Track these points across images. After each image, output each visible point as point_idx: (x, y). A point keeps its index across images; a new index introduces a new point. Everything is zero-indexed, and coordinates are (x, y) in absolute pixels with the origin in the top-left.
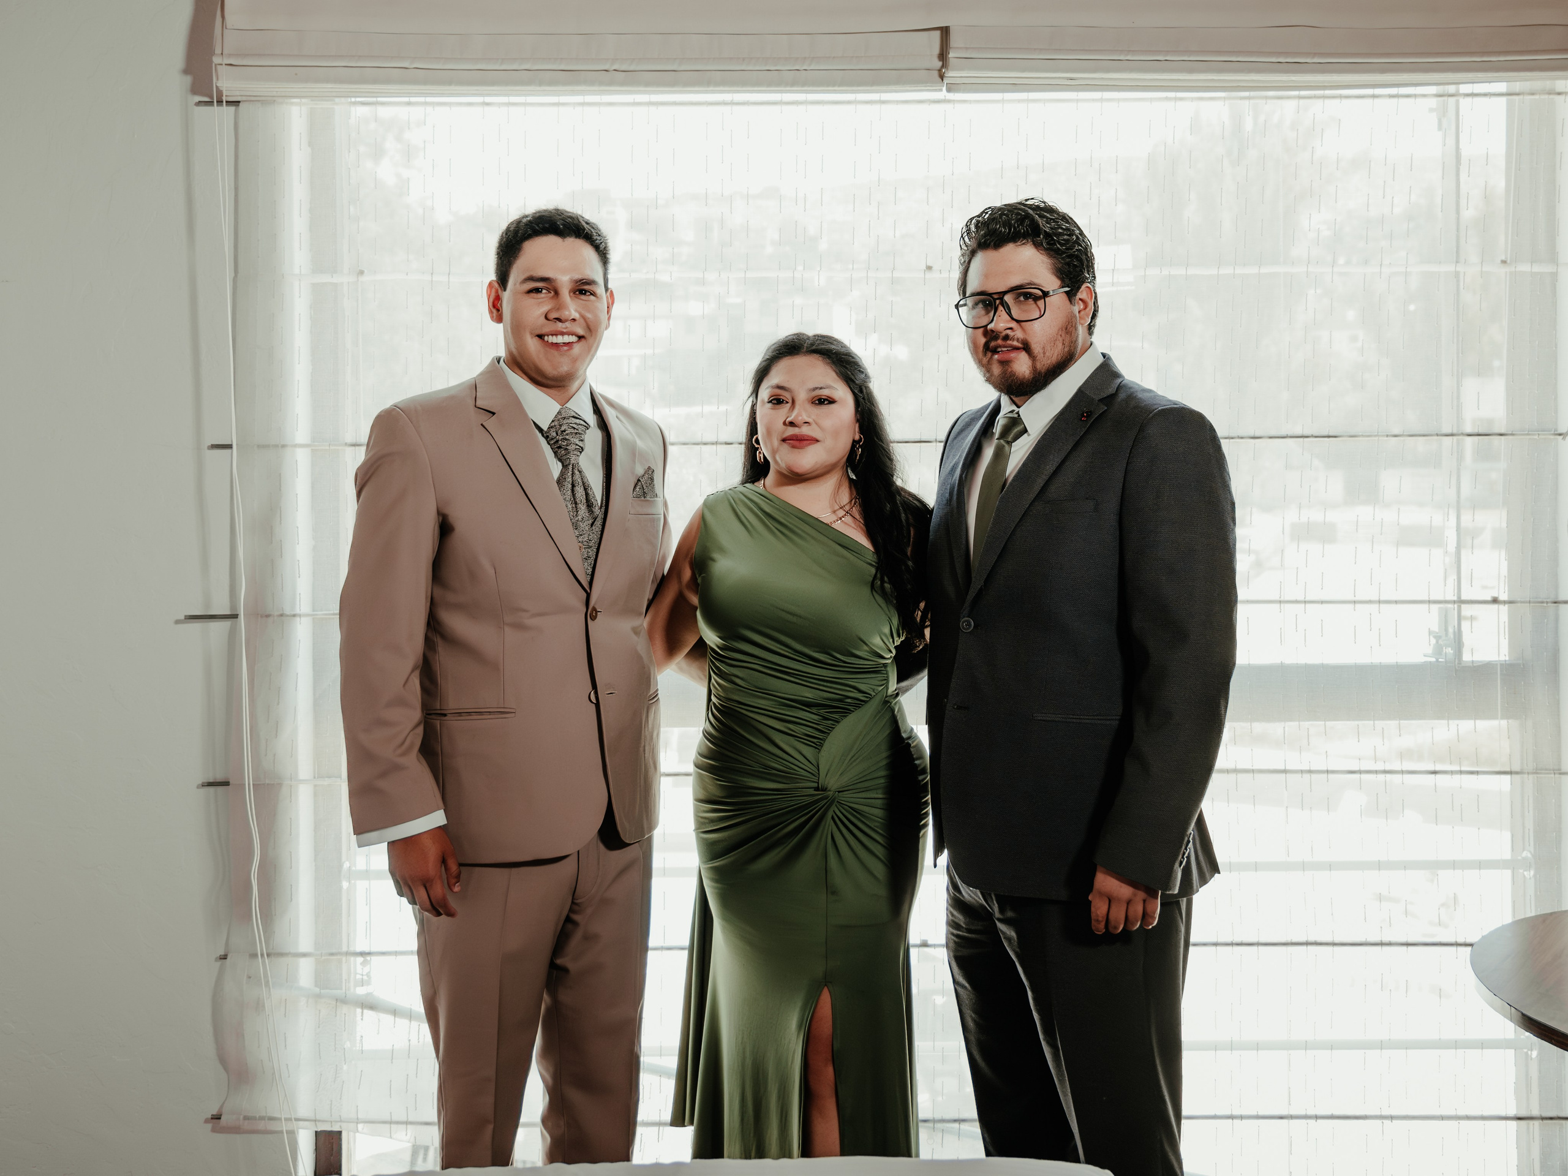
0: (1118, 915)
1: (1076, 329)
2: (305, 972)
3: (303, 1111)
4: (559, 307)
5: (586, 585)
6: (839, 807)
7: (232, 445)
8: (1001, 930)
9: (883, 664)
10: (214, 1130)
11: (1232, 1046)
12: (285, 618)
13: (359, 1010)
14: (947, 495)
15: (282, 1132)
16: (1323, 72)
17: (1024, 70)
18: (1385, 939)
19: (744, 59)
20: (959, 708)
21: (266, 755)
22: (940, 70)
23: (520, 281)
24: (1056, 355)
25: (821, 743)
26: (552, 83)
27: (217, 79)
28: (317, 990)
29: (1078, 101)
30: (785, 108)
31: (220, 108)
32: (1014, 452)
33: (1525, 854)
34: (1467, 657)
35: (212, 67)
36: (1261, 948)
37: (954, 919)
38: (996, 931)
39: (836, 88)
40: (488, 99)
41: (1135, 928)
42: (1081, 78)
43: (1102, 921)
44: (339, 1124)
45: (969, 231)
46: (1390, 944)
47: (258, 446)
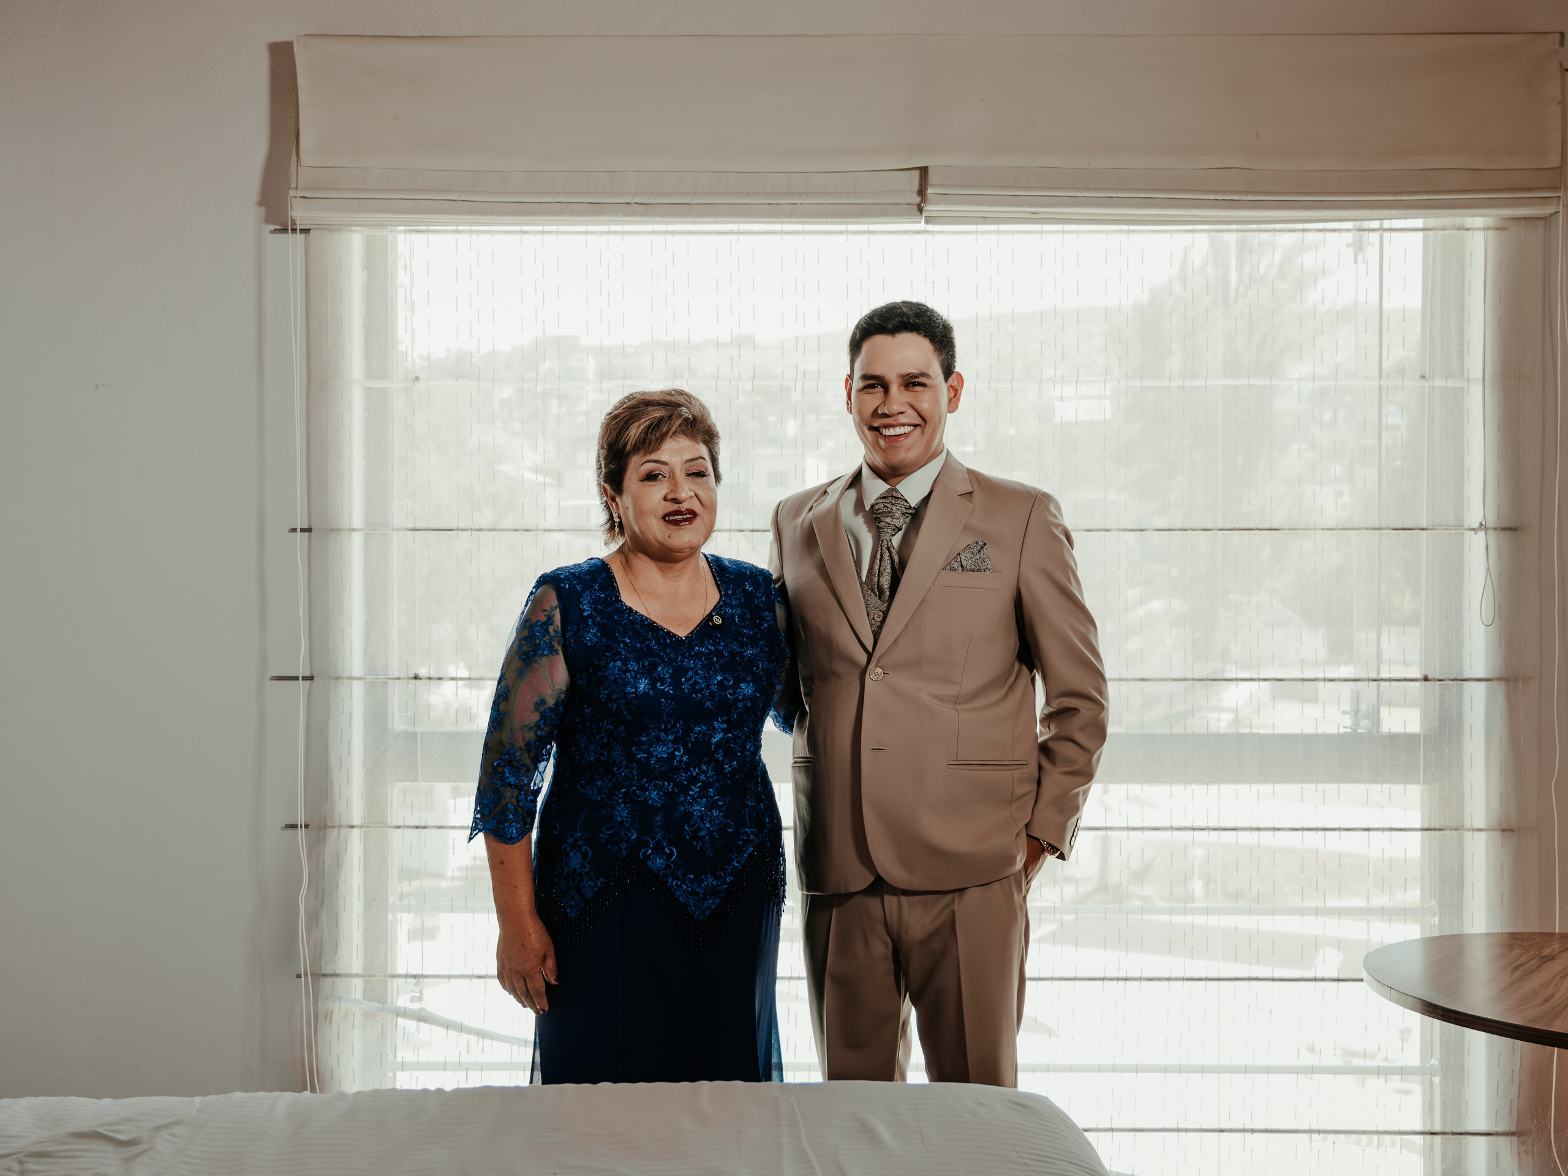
2: (355, 990)
7: (311, 529)
16: (1255, 208)
18: (1319, 976)
19: (749, 194)
22: (918, 205)
27: (292, 210)
29: (1042, 232)
30: (785, 237)
31: (294, 235)
33: (1432, 903)
34: (1384, 728)
35: (288, 198)
39: (829, 220)
42: (1044, 212)
46: (1323, 980)
47: (331, 530)
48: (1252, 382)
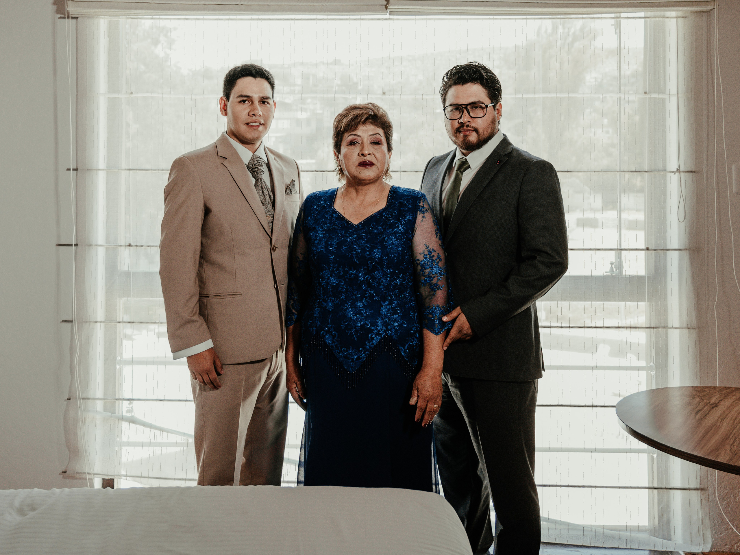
1: (496, 122)
2: (99, 406)
3: (97, 470)
4: (253, 110)
5: (270, 235)
10: (63, 478)
16: (558, 7)
17: (423, 6)
18: (594, 404)
22: (386, 6)
23: (236, 96)
24: (488, 133)
26: (214, 10)
27: (67, 7)
29: (449, 19)
30: (318, 21)
31: (68, 20)
32: (464, 177)
33: (652, 364)
34: (625, 273)
35: (65, 2)
39: (340, 13)
40: (187, 17)
42: (449, 9)
45: (447, 76)
46: (596, 406)
47: (88, 170)
48: (558, 95)
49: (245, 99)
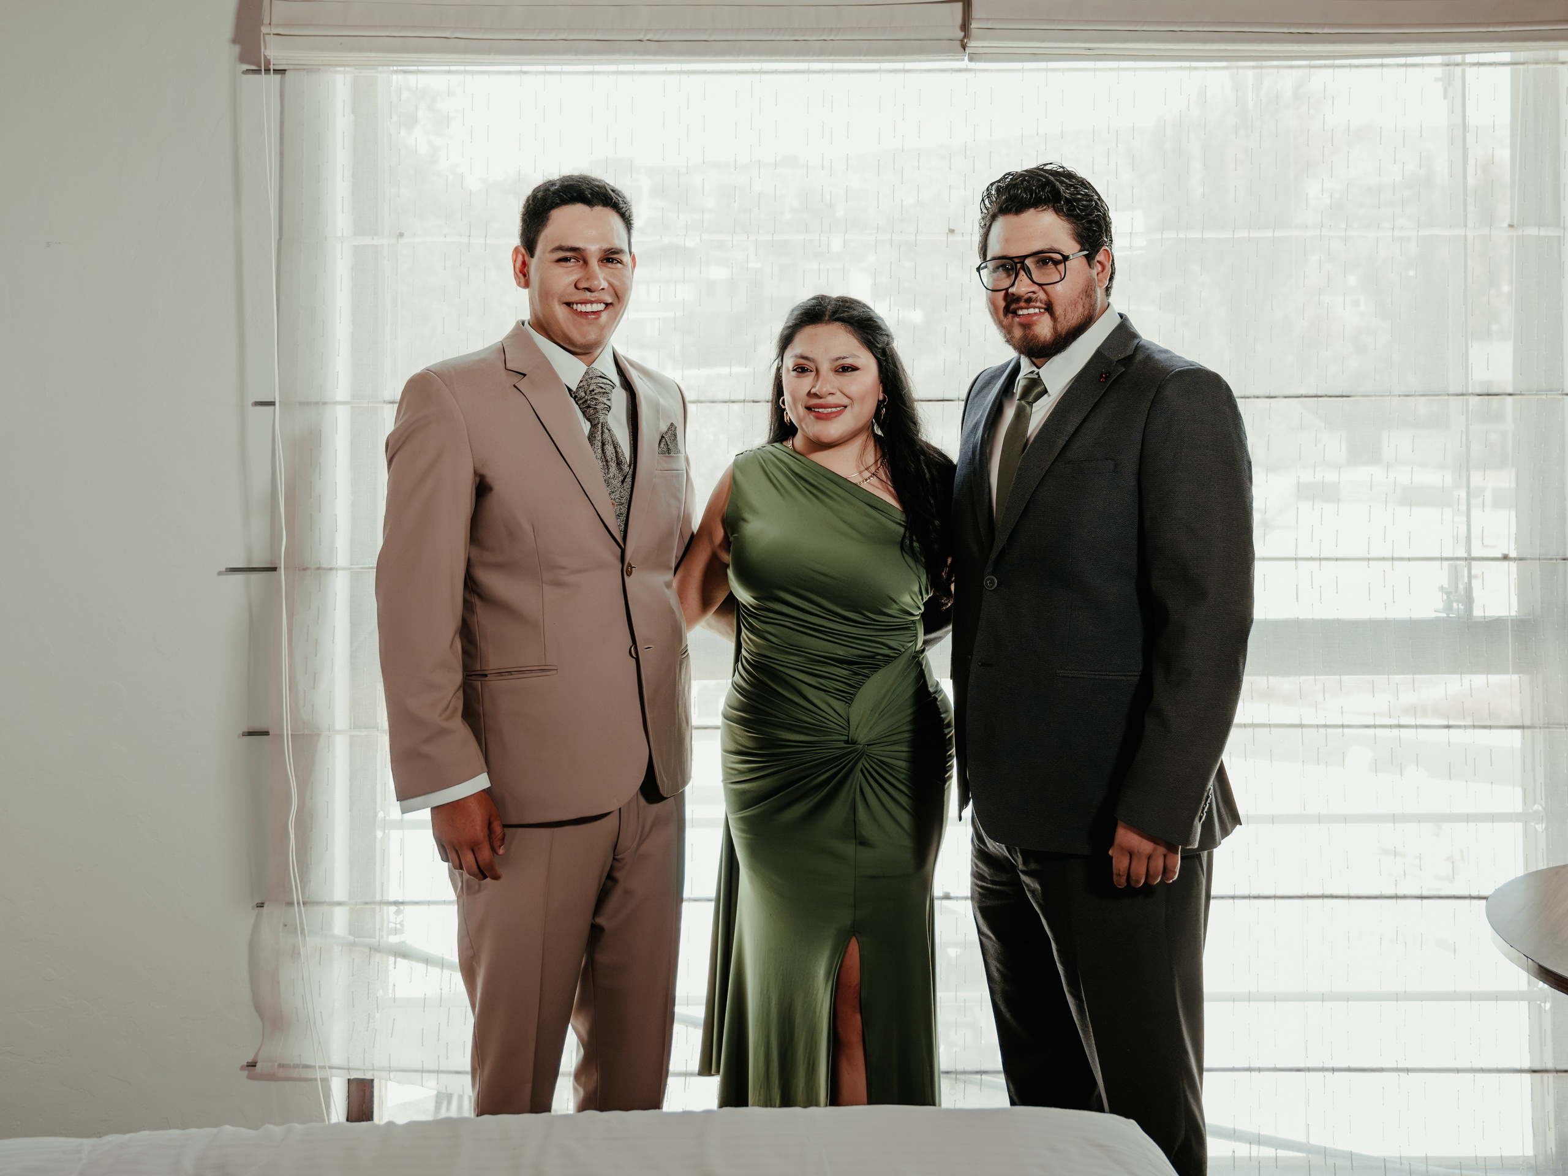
0: (1140, 870)
1: (1095, 291)
2: (339, 921)
3: (336, 1059)
4: (588, 277)
5: (621, 542)
6: (868, 759)
7: (274, 402)
8: (1024, 882)
9: (912, 621)
10: (250, 1077)
11: (1249, 998)
12: (323, 571)
13: (392, 959)
14: (970, 454)
15: (316, 1080)
16: (1333, 42)
17: (1043, 41)
18: (1400, 893)
19: (773, 30)
20: (983, 664)
21: (304, 706)
22: (962, 41)
23: (549, 248)
24: (1076, 317)
25: (852, 698)
26: (588, 52)
27: (265, 48)
28: (351, 938)
29: (1095, 70)
30: (812, 76)
31: (267, 76)
32: (1034, 412)
33: (1537, 807)
34: (1477, 613)
35: (260, 35)
36: (1278, 901)
37: (979, 871)
38: (1019, 882)
39: (862, 58)
40: (525, 68)
41: (1156, 883)
42: (1098, 48)
43: (1123, 875)
44: (371, 1072)
45: (989, 196)
46: (1405, 897)
47: (300, 403)
48: (1324, 233)
49: (568, 254)
